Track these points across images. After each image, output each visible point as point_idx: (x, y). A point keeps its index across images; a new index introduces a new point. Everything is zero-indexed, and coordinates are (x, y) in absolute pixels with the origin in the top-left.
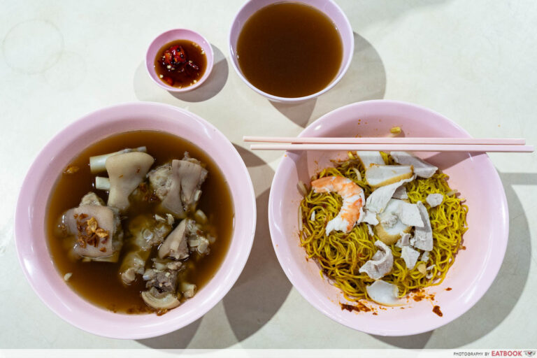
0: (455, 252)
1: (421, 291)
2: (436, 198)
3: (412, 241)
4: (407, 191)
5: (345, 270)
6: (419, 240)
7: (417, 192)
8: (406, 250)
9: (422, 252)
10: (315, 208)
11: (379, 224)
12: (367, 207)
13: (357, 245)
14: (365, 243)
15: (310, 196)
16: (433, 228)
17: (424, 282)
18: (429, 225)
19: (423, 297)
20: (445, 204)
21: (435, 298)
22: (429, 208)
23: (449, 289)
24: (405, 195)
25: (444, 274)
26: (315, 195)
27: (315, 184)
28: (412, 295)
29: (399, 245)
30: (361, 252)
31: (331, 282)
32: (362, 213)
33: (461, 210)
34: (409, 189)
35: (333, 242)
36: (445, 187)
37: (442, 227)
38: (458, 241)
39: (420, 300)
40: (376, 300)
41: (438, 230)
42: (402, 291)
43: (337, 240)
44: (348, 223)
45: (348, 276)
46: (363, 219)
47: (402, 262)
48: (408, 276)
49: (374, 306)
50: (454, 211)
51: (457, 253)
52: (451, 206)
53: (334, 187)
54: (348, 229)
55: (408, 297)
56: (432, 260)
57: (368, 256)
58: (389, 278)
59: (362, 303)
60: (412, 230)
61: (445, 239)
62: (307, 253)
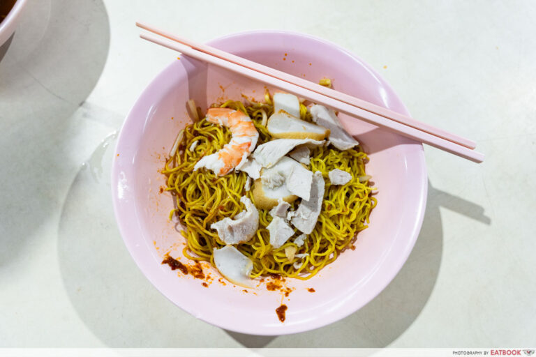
0: (340, 248)
1: (281, 278)
2: (341, 176)
3: (290, 214)
4: (312, 155)
5: (200, 219)
6: (299, 216)
7: (322, 162)
8: (278, 222)
9: (298, 233)
10: (199, 137)
11: (259, 180)
12: (254, 156)
13: (224, 196)
14: (235, 197)
15: (200, 123)
16: (323, 209)
17: (289, 271)
18: (320, 204)
19: (278, 287)
20: (350, 187)
21: (290, 294)
22: (329, 185)
23: (312, 290)
24: (306, 160)
25: (316, 270)
26: (206, 124)
27: (211, 112)
28: (269, 280)
29: (273, 213)
30: (225, 205)
31: (180, 227)
32: (244, 159)
33: (367, 202)
34: (315, 154)
35: (200, 182)
36: (360, 170)
37: (334, 212)
38: (348, 237)
39: (274, 289)
40: (220, 268)
41: (328, 214)
42: (257, 271)
43: (205, 181)
44: (224, 165)
45: (199, 228)
46: (243, 167)
47: (266, 234)
48: (269, 255)
49: (214, 275)
50: (357, 199)
51: (342, 251)
52: (356, 192)
53: (229, 121)
54: (222, 171)
55: (262, 280)
56: (307, 247)
57: (230, 212)
58: (245, 248)
59: (202, 266)
60: (296, 202)
61: (332, 228)
62: (167, 184)
